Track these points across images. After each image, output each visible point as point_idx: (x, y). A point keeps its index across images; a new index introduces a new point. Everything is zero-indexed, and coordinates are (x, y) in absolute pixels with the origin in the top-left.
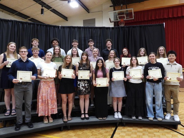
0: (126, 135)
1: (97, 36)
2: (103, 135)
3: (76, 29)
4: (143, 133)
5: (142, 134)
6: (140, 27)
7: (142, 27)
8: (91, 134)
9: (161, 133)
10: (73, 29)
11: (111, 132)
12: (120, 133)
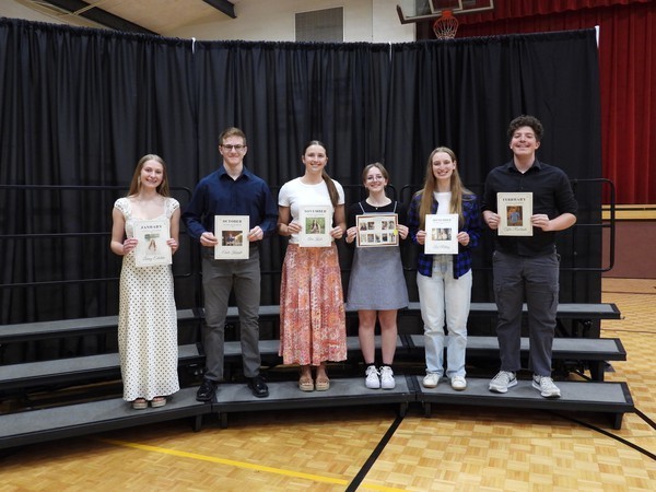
0: (428, 447)
1: (337, 80)
2: (345, 446)
3: (256, 53)
4: (492, 439)
5: (488, 442)
6: (505, 42)
7: (511, 44)
8: (303, 443)
9: (559, 441)
10: (244, 53)
11: (376, 437)
12: (407, 440)
